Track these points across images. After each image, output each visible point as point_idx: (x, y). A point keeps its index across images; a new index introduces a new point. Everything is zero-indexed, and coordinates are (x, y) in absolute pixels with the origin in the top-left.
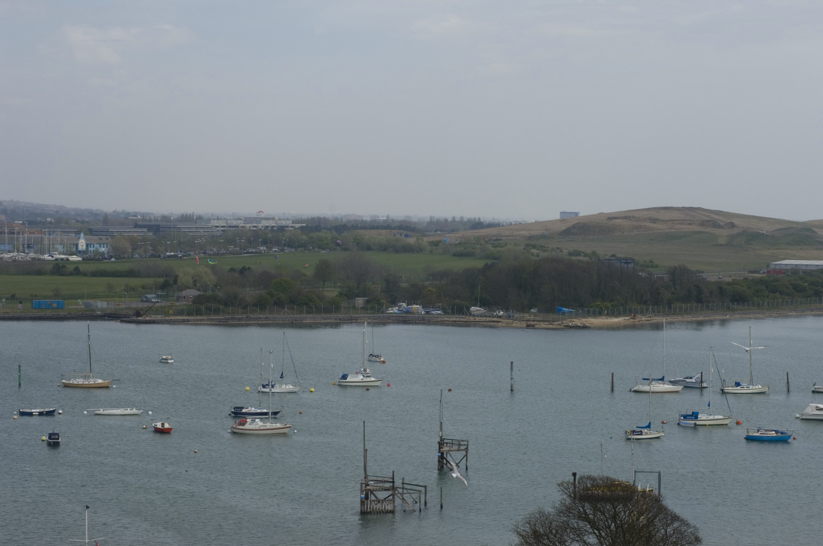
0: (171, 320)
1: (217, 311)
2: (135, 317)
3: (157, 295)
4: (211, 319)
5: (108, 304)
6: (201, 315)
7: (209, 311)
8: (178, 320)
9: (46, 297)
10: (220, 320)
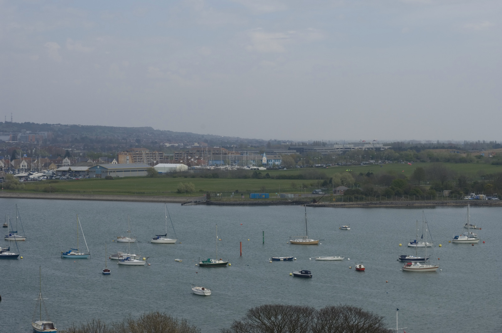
0: (334, 204)
1: (361, 199)
2: (313, 203)
3: (322, 190)
4: (359, 204)
5: (294, 195)
6: (352, 201)
7: (357, 199)
8: (338, 204)
9: (256, 192)
10: (363, 205)
